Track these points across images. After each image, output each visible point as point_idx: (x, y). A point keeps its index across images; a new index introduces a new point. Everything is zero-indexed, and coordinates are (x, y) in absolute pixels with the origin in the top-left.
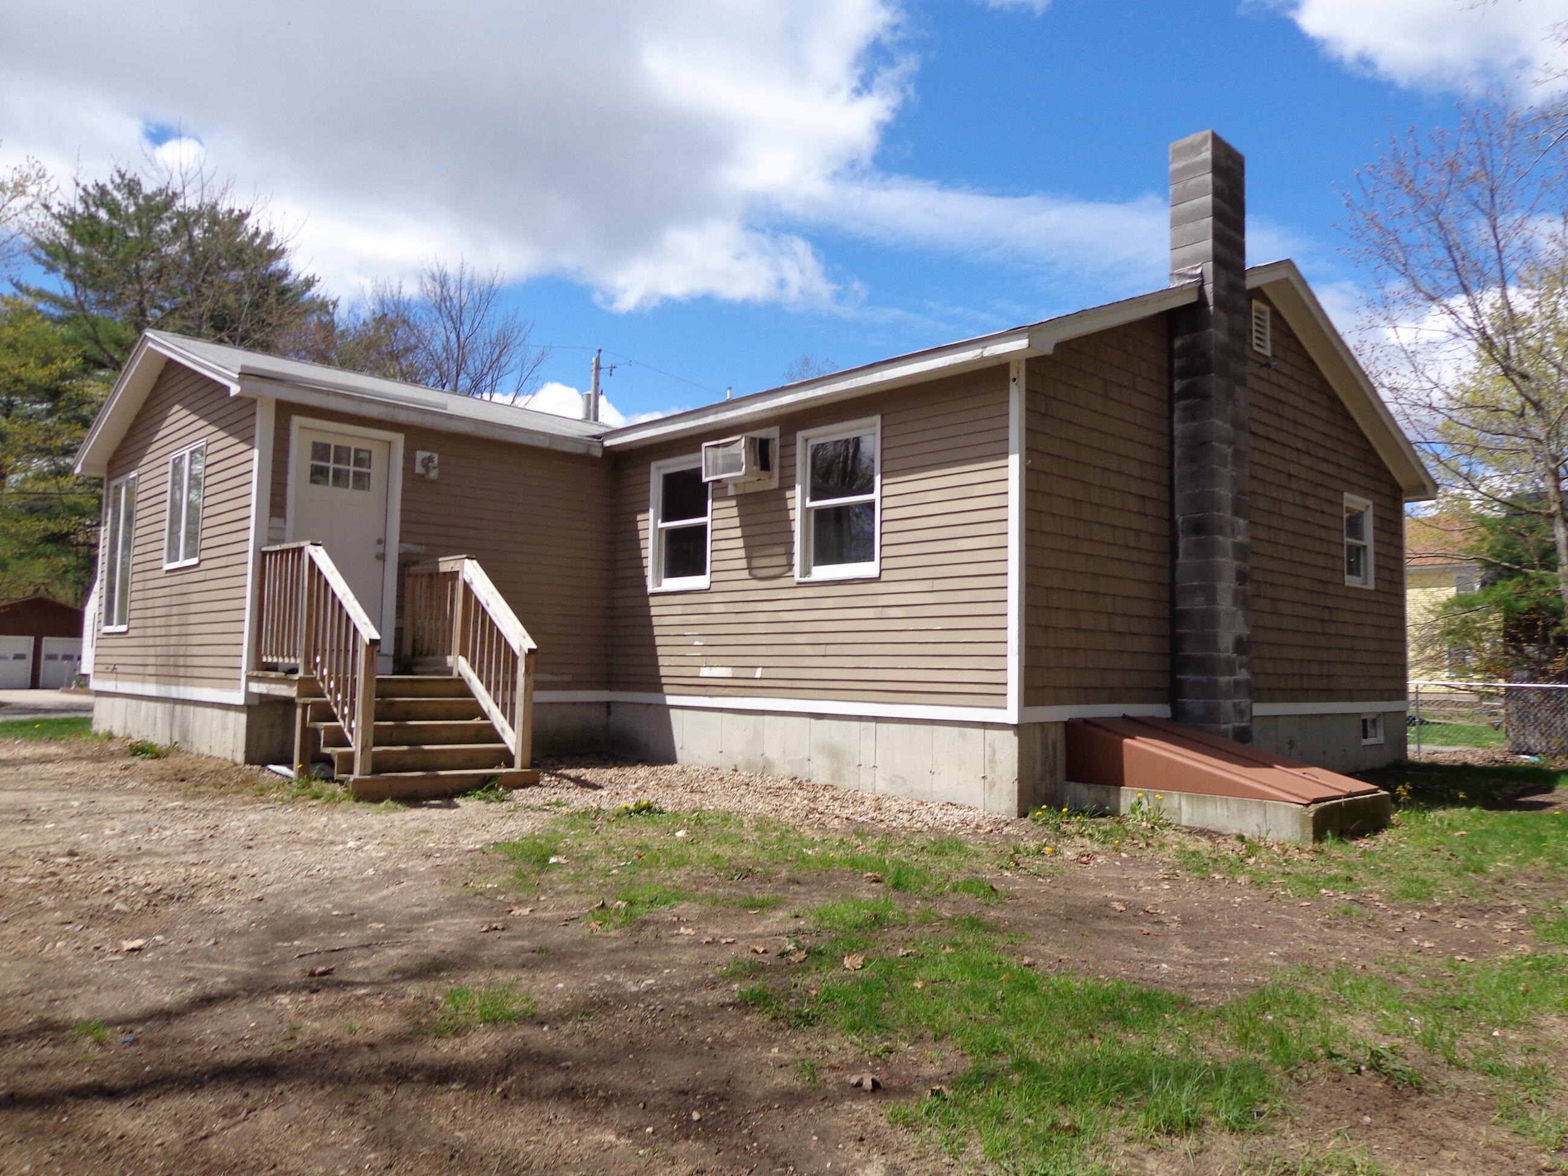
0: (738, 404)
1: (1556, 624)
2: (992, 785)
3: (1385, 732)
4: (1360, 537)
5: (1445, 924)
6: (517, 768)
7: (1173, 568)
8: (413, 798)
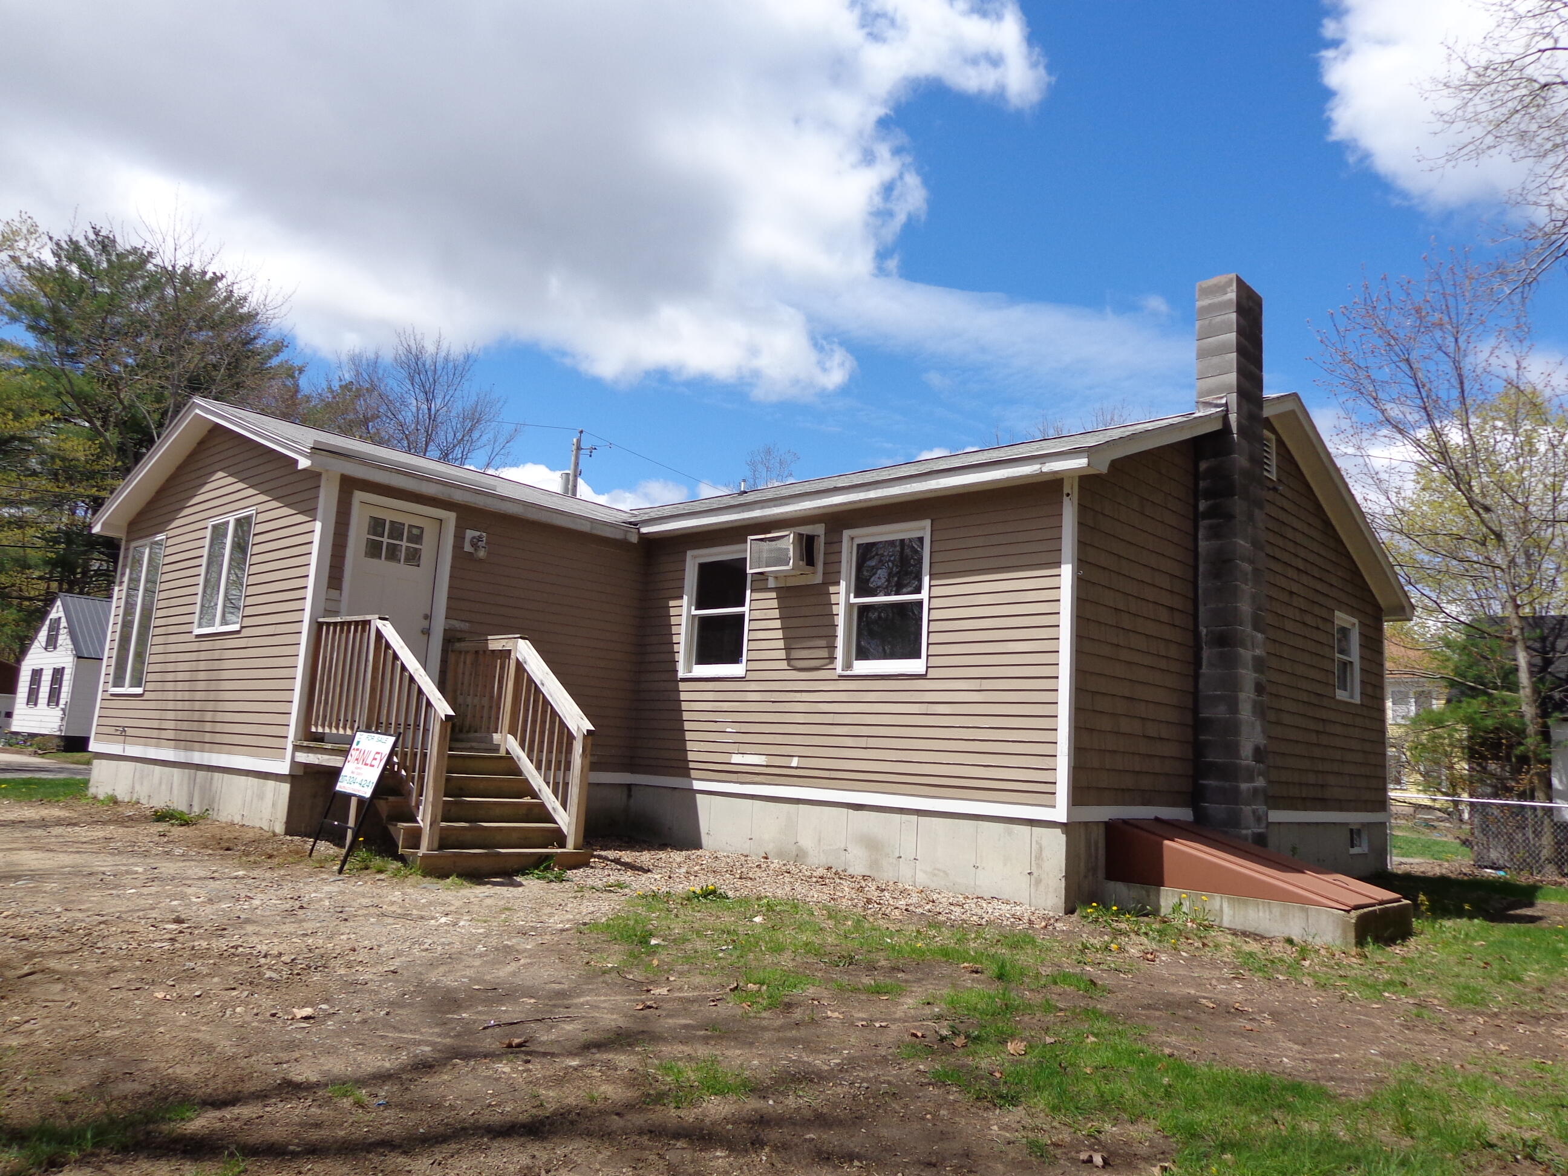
0: (787, 501)
1: (1521, 744)
2: (1038, 881)
3: (1369, 842)
4: (1348, 654)
5: (1508, 1029)
6: (570, 848)
7: (1196, 677)
8: (476, 876)
